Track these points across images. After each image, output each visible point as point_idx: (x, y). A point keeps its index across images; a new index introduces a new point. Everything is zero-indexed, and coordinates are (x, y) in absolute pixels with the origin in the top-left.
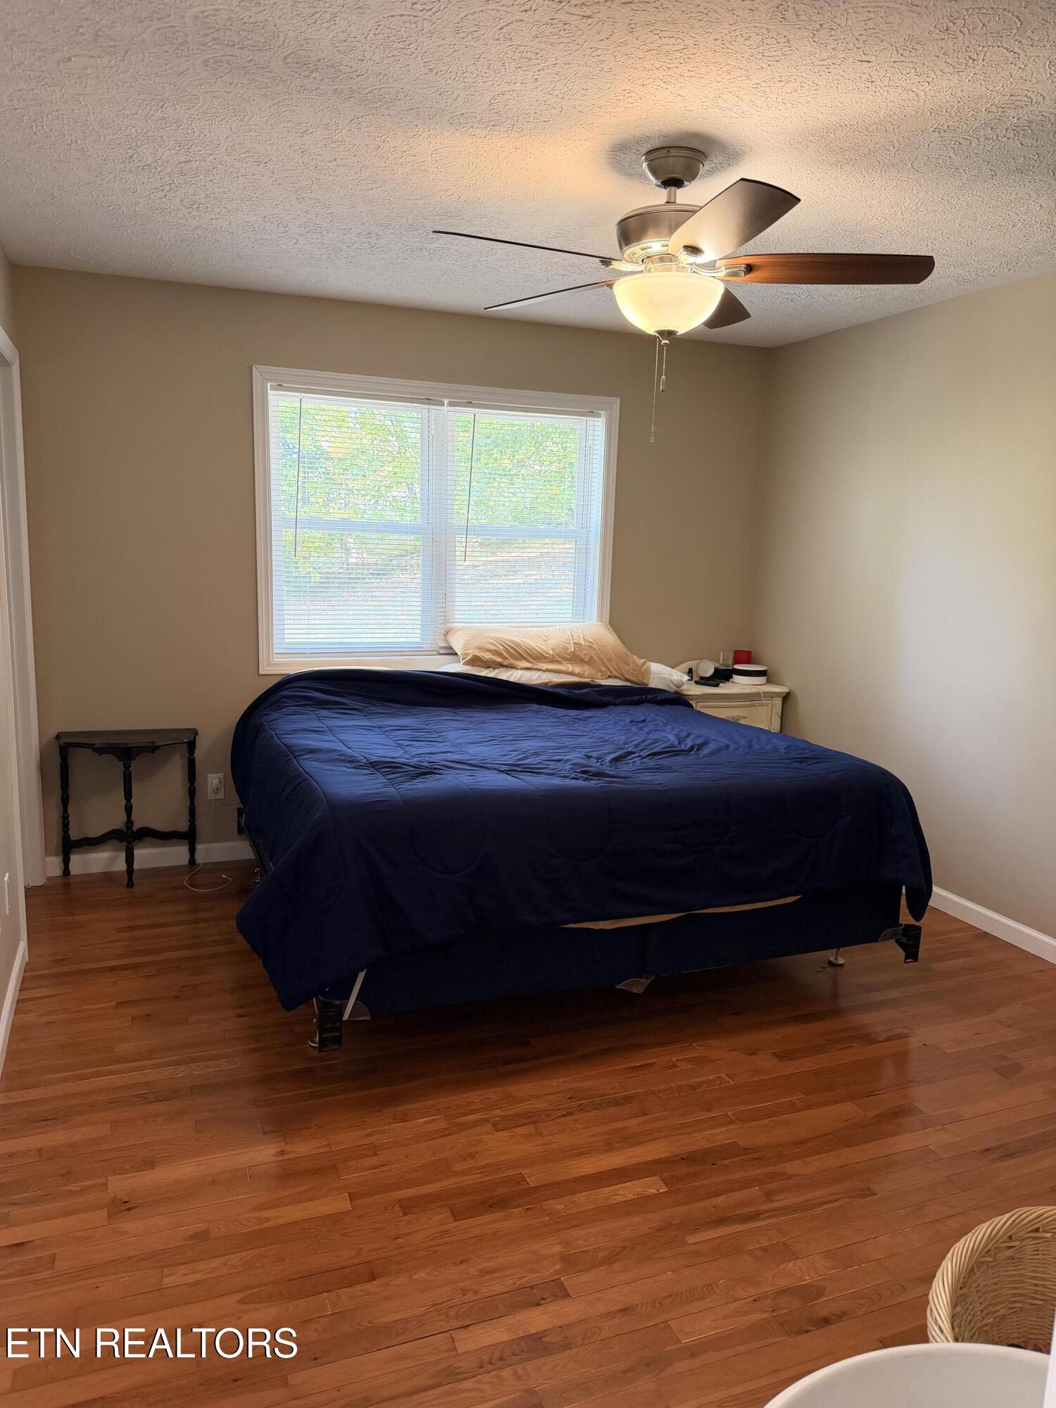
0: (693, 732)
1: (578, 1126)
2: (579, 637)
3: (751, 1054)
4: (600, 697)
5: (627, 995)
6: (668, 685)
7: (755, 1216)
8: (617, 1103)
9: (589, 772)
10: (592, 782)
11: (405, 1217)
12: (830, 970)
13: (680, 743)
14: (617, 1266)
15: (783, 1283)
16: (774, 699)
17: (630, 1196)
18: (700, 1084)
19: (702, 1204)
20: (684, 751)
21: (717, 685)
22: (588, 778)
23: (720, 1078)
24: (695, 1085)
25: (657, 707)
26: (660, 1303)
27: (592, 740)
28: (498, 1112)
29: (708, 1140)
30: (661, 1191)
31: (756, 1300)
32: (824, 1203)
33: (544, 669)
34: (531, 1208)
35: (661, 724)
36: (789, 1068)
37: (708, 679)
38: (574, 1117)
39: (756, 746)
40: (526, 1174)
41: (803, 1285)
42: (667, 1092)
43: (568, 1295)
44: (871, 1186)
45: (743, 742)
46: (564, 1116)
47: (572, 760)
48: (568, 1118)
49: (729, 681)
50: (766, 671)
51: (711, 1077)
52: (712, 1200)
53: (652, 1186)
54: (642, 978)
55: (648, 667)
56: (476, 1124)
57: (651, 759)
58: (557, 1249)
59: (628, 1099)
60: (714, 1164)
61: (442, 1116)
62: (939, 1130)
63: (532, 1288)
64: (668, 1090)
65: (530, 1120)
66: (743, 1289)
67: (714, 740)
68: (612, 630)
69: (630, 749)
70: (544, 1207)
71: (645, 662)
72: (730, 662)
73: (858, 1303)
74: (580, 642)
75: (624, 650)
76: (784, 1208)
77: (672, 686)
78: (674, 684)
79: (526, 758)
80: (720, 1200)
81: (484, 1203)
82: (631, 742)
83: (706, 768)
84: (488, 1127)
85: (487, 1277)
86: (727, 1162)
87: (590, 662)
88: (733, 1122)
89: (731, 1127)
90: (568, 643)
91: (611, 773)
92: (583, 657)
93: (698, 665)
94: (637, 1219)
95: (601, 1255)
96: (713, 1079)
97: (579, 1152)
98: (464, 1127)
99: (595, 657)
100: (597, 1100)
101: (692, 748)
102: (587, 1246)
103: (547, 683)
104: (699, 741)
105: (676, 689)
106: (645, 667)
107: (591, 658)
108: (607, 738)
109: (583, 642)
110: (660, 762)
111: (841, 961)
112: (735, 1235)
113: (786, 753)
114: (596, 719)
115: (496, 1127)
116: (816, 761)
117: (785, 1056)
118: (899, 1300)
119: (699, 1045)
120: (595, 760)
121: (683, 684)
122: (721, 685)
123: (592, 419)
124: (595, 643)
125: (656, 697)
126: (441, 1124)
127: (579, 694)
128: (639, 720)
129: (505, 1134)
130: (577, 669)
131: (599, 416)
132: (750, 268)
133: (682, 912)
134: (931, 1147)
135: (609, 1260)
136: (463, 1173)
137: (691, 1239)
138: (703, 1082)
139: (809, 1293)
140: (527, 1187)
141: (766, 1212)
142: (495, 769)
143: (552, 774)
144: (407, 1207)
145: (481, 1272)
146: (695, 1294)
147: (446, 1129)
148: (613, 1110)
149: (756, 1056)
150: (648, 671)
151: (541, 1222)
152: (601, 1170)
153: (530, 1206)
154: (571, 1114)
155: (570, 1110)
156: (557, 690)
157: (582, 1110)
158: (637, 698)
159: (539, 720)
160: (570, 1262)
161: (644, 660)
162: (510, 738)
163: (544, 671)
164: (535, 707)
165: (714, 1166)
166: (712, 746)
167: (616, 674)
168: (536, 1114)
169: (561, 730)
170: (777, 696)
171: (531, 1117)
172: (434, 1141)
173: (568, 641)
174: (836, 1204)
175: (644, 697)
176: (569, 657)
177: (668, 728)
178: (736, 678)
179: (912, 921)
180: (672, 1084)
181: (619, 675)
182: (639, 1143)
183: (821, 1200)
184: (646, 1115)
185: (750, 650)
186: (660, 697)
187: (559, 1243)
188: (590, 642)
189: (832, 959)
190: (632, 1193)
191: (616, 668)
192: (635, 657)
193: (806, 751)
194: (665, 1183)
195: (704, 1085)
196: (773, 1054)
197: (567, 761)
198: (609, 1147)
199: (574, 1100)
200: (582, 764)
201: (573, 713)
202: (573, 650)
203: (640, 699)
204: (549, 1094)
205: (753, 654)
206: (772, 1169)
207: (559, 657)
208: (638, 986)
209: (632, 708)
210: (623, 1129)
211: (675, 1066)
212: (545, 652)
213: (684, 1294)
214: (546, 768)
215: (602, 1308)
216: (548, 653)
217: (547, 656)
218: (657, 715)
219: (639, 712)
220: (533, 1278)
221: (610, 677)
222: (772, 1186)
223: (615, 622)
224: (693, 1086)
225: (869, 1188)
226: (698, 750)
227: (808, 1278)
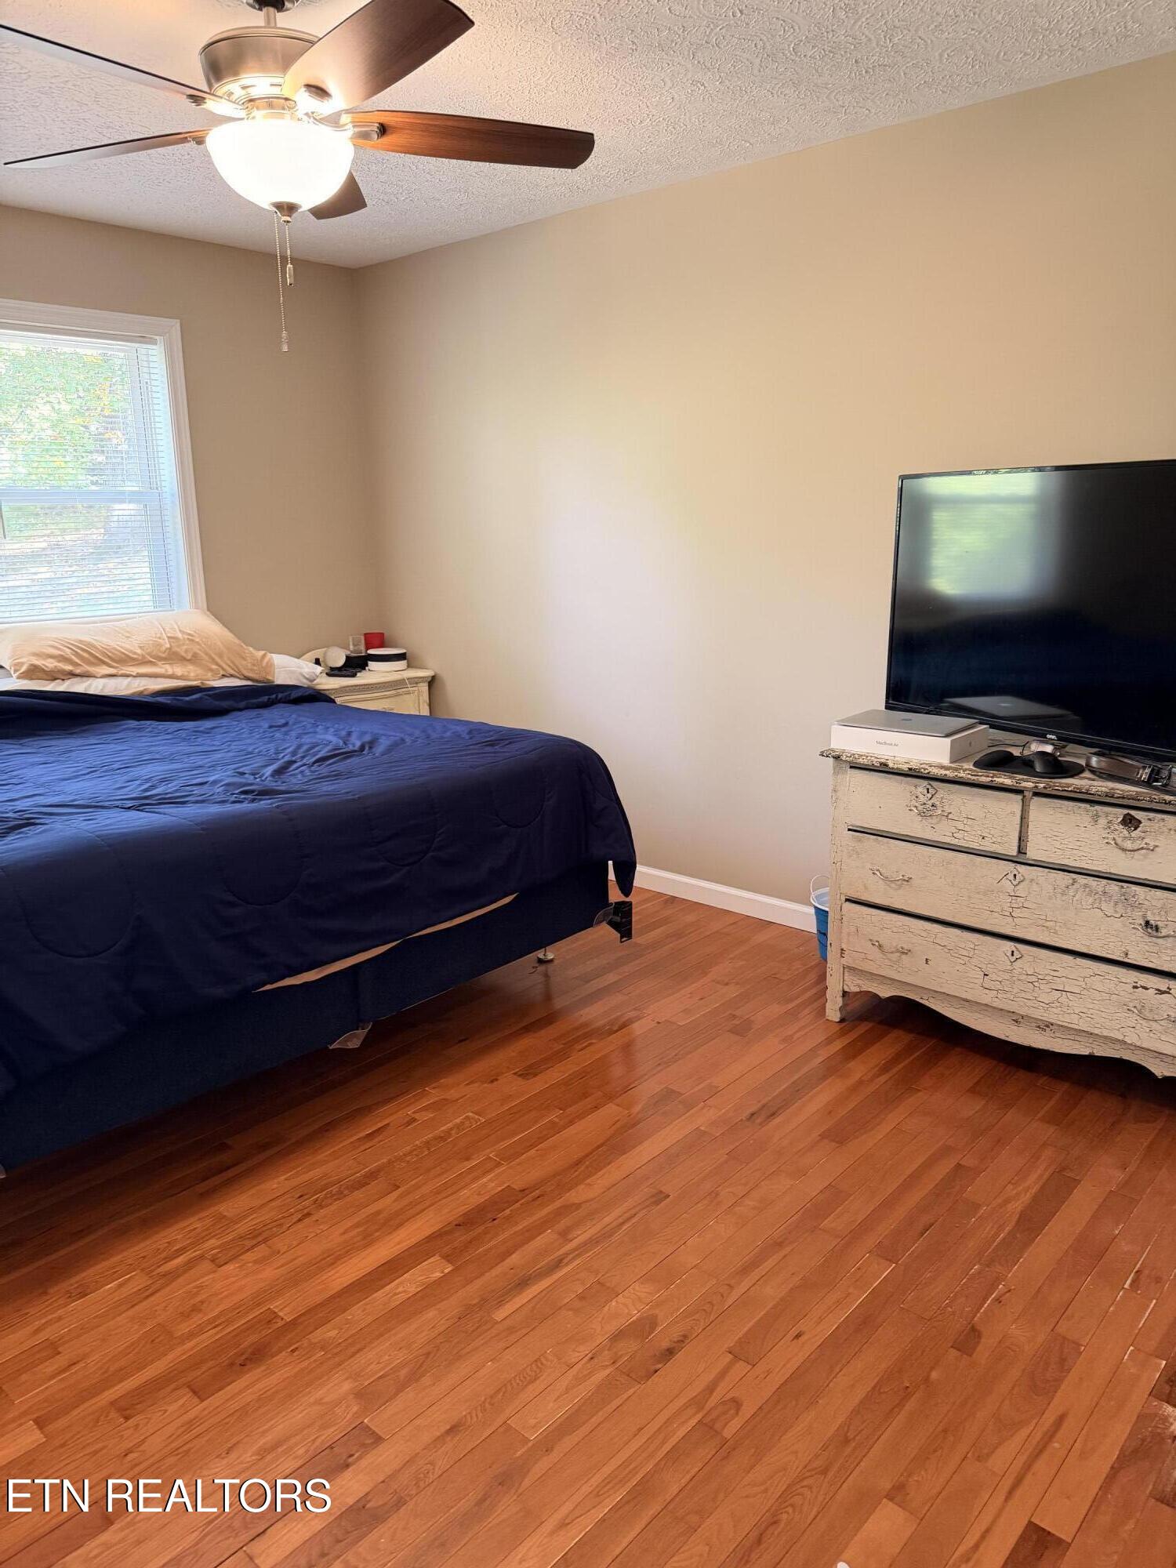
0: (353, 729)
1: (321, 1227)
2: (172, 628)
3: (492, 1082)
4: (217, 703)
5: (344, 1052)
6: (298, 680)
7: (558, 1264)
8: (361, 1184)
9: (252, 792)
10: (262, 802)
11: (128, 1423)
12: (542, 968)
13: (345, 743)
14: (426, 1380)
15: (613, 1327)
16: (419, 685)
17: (413, 1289)
18: (448, 1132)
19: (498, 1270)
20: (355, 751)
21: (354, 675)
22: (254, 799)
23: (467, 1118)
24: (442, 1135)
25: (293, 707)
26: (490, 1403)
27: (231, 754)
28: (213, 1242)
29: (479, 1194)
30: (446, 1271)
31: (592, 1358)
32: (623, 1223)
33: (134, 674)
34: (297, 1348)
35: (309, 726)
36: (538, 1084)
37: (339, 669)
38: (314, 1218)
39: (434, 736)
40: (276, 1307)
41: (634, 1322)
42: (415, 1153)
43: (378, 1440)
44: (662, 1189)
45: (417, 733)
46: (300, 1220)
47: (221, 781)
48: (307, 1221)
49: (365, 669)
50: (404, 654)
51: (458, 1121)
52: (507, 1261)
53: (435, 1268)
54: (358, 1029)
55: (269, 660)
56: (190, 1265)
57: (319, 766)
58: (347, 1386)
59: (372, 1175)
60: (494, 1220)
61: (138, 1271)
62: (703, 1108)
63: (332, 1448)
64: (415, 1150)
65: (260, 1239)
66: (574, 1350)
67: (383, 735)
68: (213, 617)
69: (287, 759)
70: (313, 1341)
71: (264, 655)
72: (362, 648)
73: (694, 1320)
74: (176, 635)
75: (237, 641)
76: (585, 1244)
77: (305, 681)
78: (307, 679)
79: (153, 787)
80: (515, 1259)
81: (232, 1364)
82: (285, 749)
83: (391, 767)
84: (206, 1265)
85: (269, 1457)
86: (507, 1212)
87: (194, 660)
88: (498, 1165)
89: (498, 1171)
90: (160, 638)
91: (282, 788)
92: (183, 654)
93: (325, 653)
94: (431, 1314)
95: (403, 1372)
96: (461, 1122)
97: (333, 1258)
98: (172, 1276)
99: (198, 652)
100: (335, 1189)
101: (362, 748)
102: (383, 1368)
103: (142, 692)
104: (367, 738)
105: (310, 683)
106: (266, 660)
107: (195, 655)
108: (250, 749)
109: (180, 635)
110: (334, 767)
111: (550, 956)
112: (545, 1292)
113: (471, 738)
114: (223, 730)
115: (217, 1263)
116: (507, 742)
117: (528, 1073)
118: (730, 1301)
119: (434, 1088)
120: (252, 777)
121: (318, 677)
122: (358, 674)
123: (145, 346)
124: (197, 635)
125: (290, 694)
126: (139, 1281)
127: (187, 701)
128: (279, 724)
129: (230, 1267)
130: (179, 670)
131: (154, 343)
132: (383, 130)
133: (398, 940)
134: (702, 1128)
135: (414, 1377)
136: (191, 1335)
137: (500, 1315)
138: (451, 1129)
139: (644, 1327)
140: (283, 1322)
141: (567, 1254)
142: (117, 807)
143: (202, 802)
144: (126, 1409)
145: (258, 1454)
146: (525, 1378)
147: (147, 1288)
148: (358, 1194)
149: (499, 1082)
150: (270, 665)
151: (315, 1361)
152: (368, 1270)
153: (295, 1346)
154: (309, 1214)
155: (305, 1211)
156: (160, 699)
157: (321, 1207)
158: (265, 699)
159: (144, 739)
160: (368, 1397)
161: (263, 652)
162: (116, 766)
163: (135, 677)
164: (133, 723)
165: (495, 1222)
166: (383, 744)
167: (232, 672)
168: (265, 1228)
169: (184, 747)
170: (423, 682)
171: (260, 1234)
172: (137, 1307)
173: (158, 635)
174: (634, 1220)
175: (274, 696)
176: (164, 655)
177: (320, 729)
178: (372, 665)
179: (623, 898)
180: (417, 1142)
181: (236, 674)
182: (400, 1225)
183: (621, 1220)
184: (399, 1187)
185: (382, 632)
186: (295, 695)
187: (347, 1379)
188: (189, 634)
189: (541, 956)
190: (414, 1286)
191: (229, 662)
192: (251, 649)
193: (491, 733)
194: (448, 1261)
195: (453, 1132)
196: (515, 1074)
197: (215, 782)
198: (368, 1240)
199: (306, 1197)
200: (241, 783)
201: (189, 725)
202: (168, 646)
203: (269, 699)
204: (273, 1200)
205: (386, 635)
206: (558, 1204)
207: (151, 657)
208: (353, 1041)
209: (265, 712)
210: (378, 1213)
211: (414, 1120)
212: (131, 651)
213: (513, 1382)
214: (190, 795)
215: (426, 1437)
216: (135, 653)
217: (135, 656)
218: (299, 716)
219: (278, 714)
220: (330, 1434)
221: (224, 676)
222: (565, 1222)
223: (214, 608)
224: (441, 1137)
225: (661, 1192)
226: (370, 748)
227: (636, 1312)
